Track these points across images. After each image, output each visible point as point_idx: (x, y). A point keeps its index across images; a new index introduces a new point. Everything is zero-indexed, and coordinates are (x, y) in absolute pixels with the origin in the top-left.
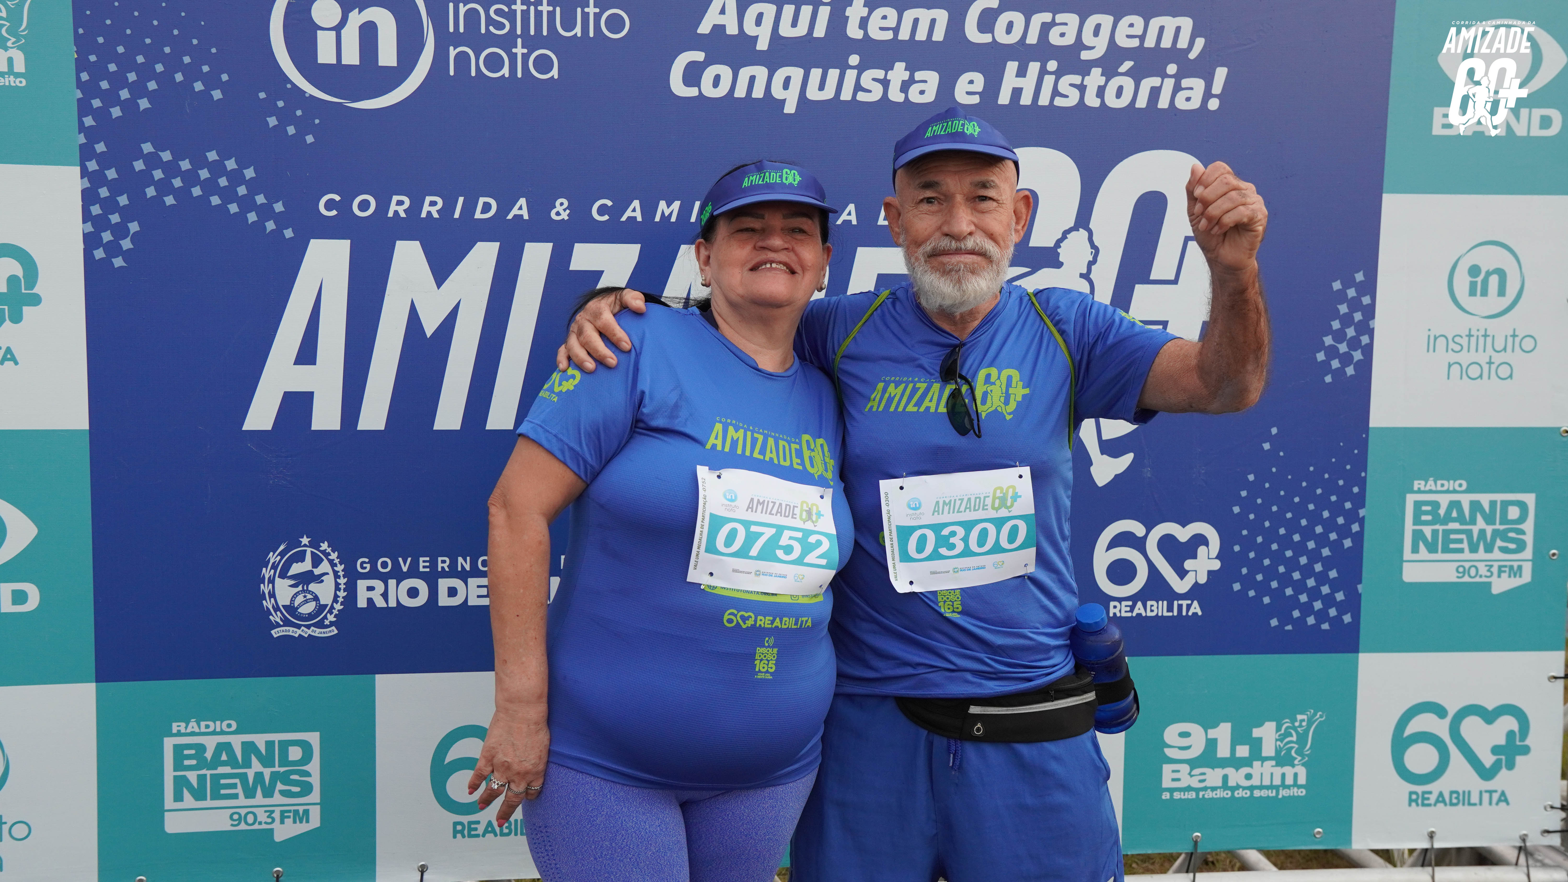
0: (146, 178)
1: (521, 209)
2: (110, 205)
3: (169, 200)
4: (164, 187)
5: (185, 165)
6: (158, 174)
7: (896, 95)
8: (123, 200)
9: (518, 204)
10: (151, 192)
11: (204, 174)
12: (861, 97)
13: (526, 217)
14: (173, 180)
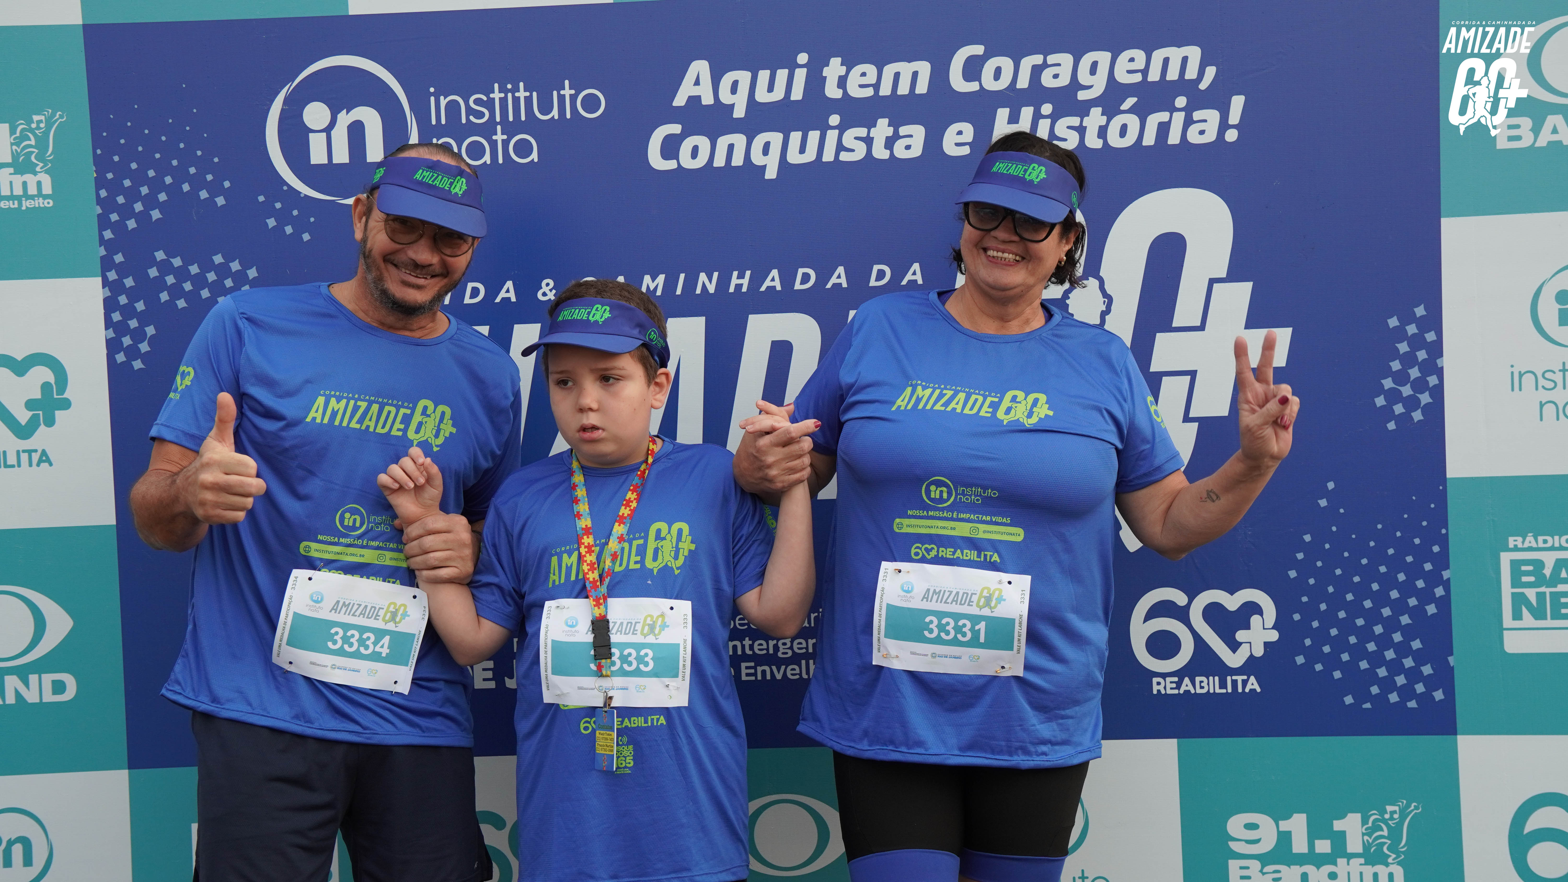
0: (159, 284)
1: (508, 291)
2: (128, 312)
3: (181, 304)
4: (176, 292)
5: (194, 269)
6: (170, 280)
7: (880, 153)
8: (140, 306)
9: (505, 287)
10: (164, 296)
11: (211, 277)
12: (844, 157)
13: (513, 299)
14: (184, 285)
